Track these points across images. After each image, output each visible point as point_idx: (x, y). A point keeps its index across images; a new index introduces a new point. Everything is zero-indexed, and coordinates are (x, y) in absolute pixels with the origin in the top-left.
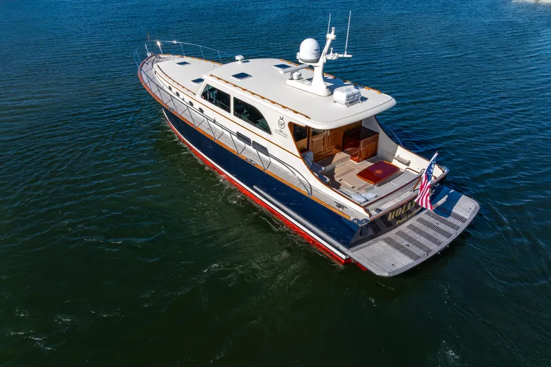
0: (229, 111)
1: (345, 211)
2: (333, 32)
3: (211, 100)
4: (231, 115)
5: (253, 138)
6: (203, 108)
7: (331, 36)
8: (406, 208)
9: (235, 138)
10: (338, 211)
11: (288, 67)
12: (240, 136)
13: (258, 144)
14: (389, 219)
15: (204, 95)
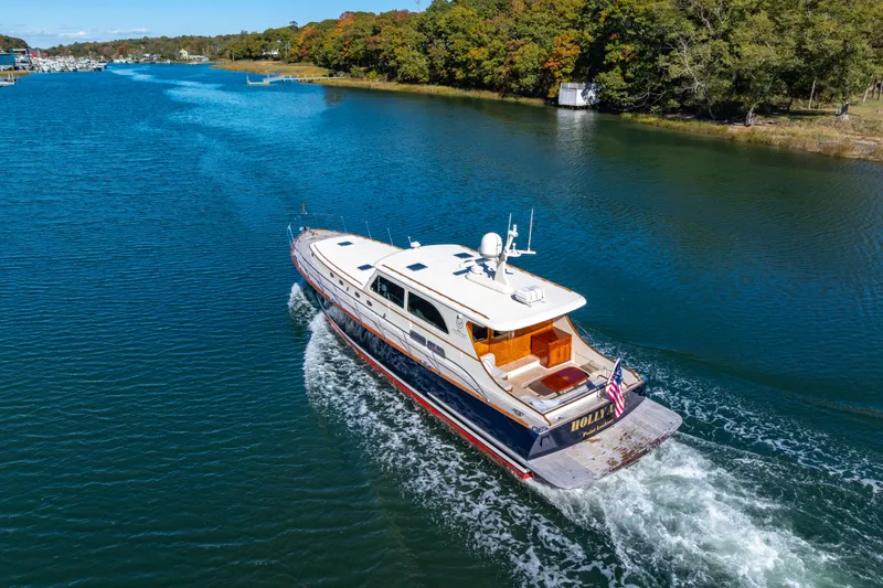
0: (402, 306)
1: (522, 418)
2: (515, 229)
3: (381, 293)
4: (405, 311)
5: (428, 337)
6: (371, 300)
7: (513, 233)
8: (593, 418)
9: (408, 337)
10: (516, 417)
11: (470, 256)
12: (413, 335)
13: (434, 345)
14: (573, 430)
15: (374, 286)
